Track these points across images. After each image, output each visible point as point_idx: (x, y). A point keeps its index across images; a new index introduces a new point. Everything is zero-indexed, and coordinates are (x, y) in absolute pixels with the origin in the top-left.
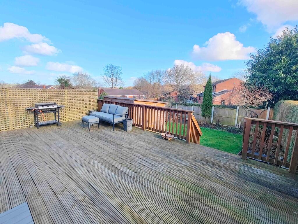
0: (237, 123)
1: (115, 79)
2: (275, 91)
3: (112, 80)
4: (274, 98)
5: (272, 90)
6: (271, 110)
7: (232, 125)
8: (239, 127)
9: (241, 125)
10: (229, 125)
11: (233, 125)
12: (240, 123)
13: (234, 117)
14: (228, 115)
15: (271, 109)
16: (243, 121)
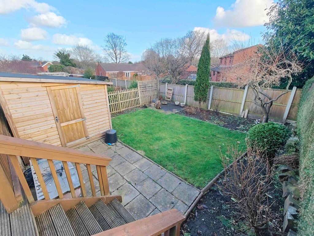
0: (243, 110)
1: (118, 51)
2: (310, 58)
3: (115, 54)
4: (307, 71)
5: (304, 56)
6: (297, 91)
7: (236, 113)
8: (245, 117)
9: (248, 113)
10: (232, 112)
11: (238, 113)
12: (247, 111)
13: (240, 102)
14: (231, 98)
15: (298, 89)
16: (252, 107)
